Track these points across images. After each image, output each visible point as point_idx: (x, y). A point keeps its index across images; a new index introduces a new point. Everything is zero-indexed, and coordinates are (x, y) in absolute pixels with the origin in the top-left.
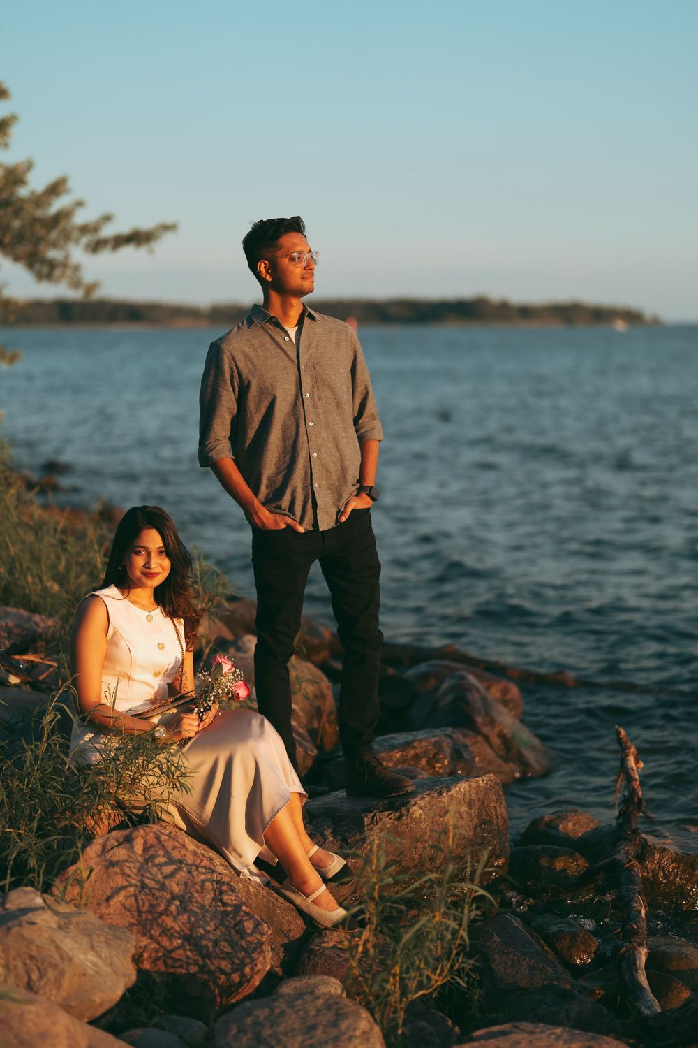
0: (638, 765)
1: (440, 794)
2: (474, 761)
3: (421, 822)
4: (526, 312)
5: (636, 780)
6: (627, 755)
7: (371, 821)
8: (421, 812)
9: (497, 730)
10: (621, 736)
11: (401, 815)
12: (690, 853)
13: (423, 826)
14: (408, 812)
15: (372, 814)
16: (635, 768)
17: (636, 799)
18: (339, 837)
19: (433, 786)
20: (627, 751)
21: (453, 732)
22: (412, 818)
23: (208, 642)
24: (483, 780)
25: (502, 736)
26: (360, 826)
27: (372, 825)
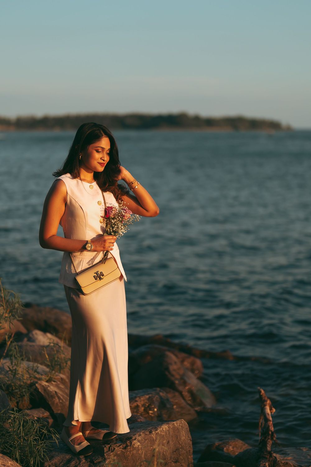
0: (272, 411)
1: (151, 432)
2: (173, 409)
3: (139, 450)
4: (210, 122)
5: (270, 421)
6: (265, 405)
7: (108, 450)
8: (139, 444)
9: (187, 388)
10: (262, 394)
11: (127, 446)
12: (302, 465)
13: (140, 452)
14: (131, 444)
15: (109, 445)
16: (270, 414)
17: (270, 433)
18: (89, 460)
19: (147, 427)
20: (265, 403)
21: (160, 391)
22: (133, 447)
23: (10, 337)
24: (177, 424)
25: (191, 392)
26: (102, 454)
27: (109, 452)
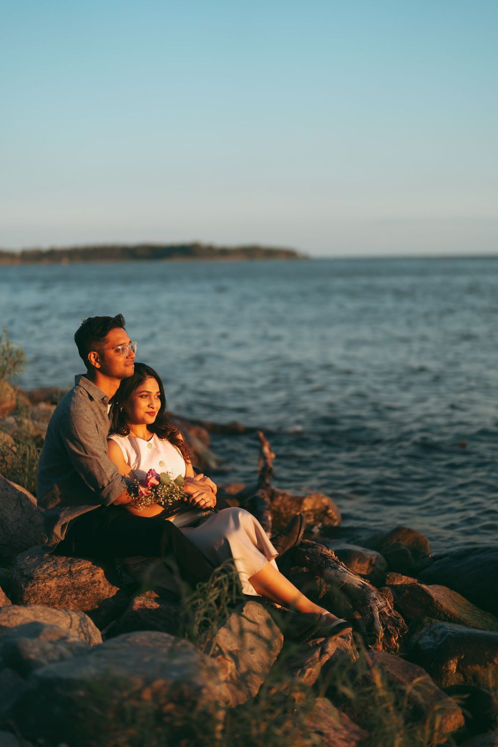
4: (225, 252)
10: (261, 436)
